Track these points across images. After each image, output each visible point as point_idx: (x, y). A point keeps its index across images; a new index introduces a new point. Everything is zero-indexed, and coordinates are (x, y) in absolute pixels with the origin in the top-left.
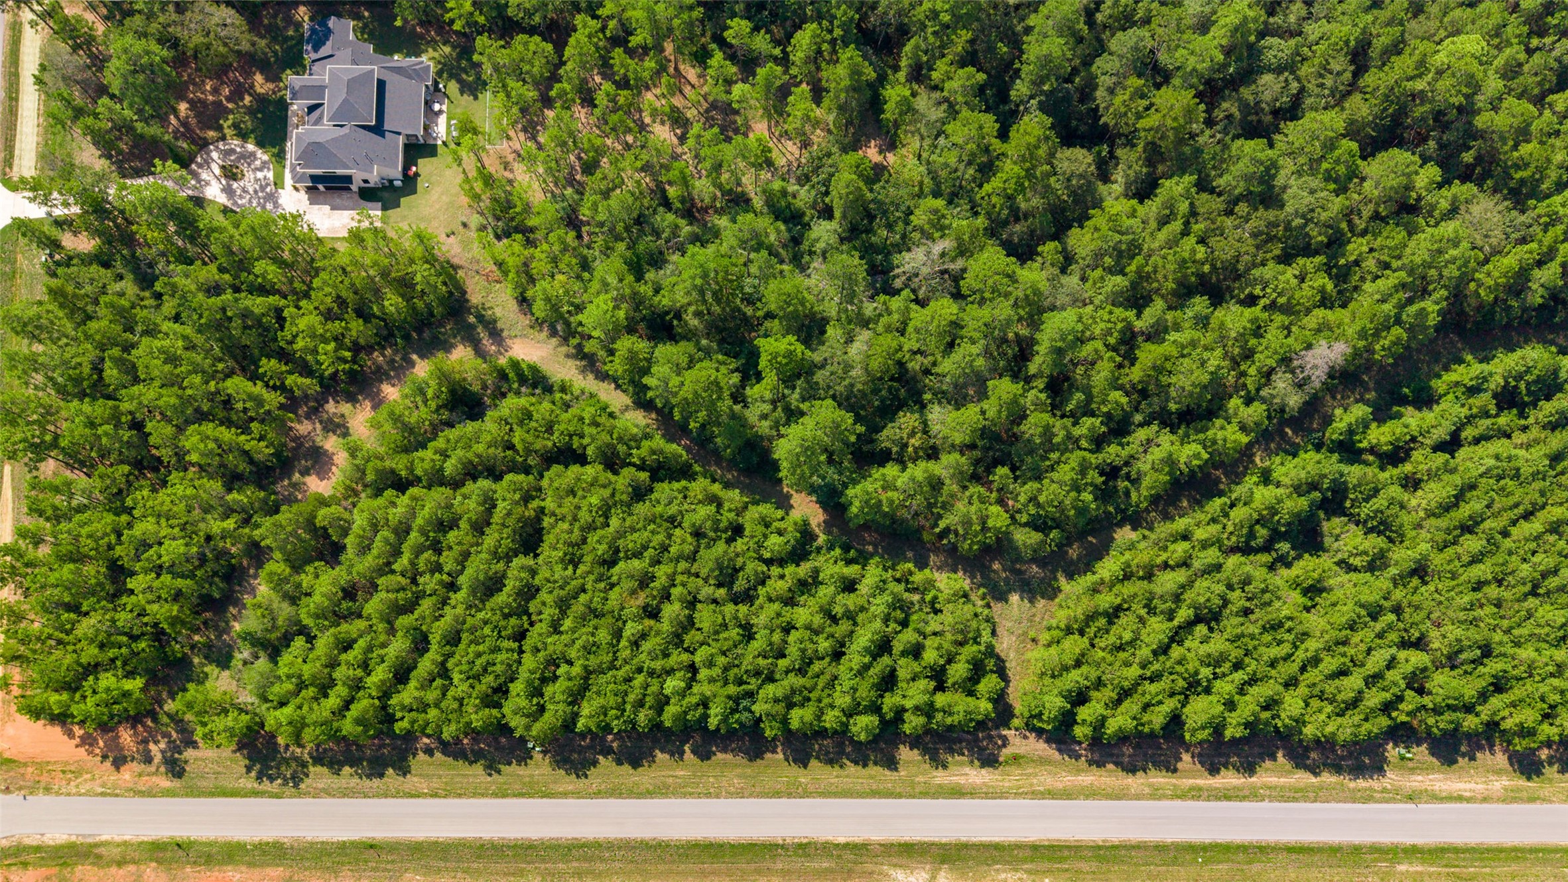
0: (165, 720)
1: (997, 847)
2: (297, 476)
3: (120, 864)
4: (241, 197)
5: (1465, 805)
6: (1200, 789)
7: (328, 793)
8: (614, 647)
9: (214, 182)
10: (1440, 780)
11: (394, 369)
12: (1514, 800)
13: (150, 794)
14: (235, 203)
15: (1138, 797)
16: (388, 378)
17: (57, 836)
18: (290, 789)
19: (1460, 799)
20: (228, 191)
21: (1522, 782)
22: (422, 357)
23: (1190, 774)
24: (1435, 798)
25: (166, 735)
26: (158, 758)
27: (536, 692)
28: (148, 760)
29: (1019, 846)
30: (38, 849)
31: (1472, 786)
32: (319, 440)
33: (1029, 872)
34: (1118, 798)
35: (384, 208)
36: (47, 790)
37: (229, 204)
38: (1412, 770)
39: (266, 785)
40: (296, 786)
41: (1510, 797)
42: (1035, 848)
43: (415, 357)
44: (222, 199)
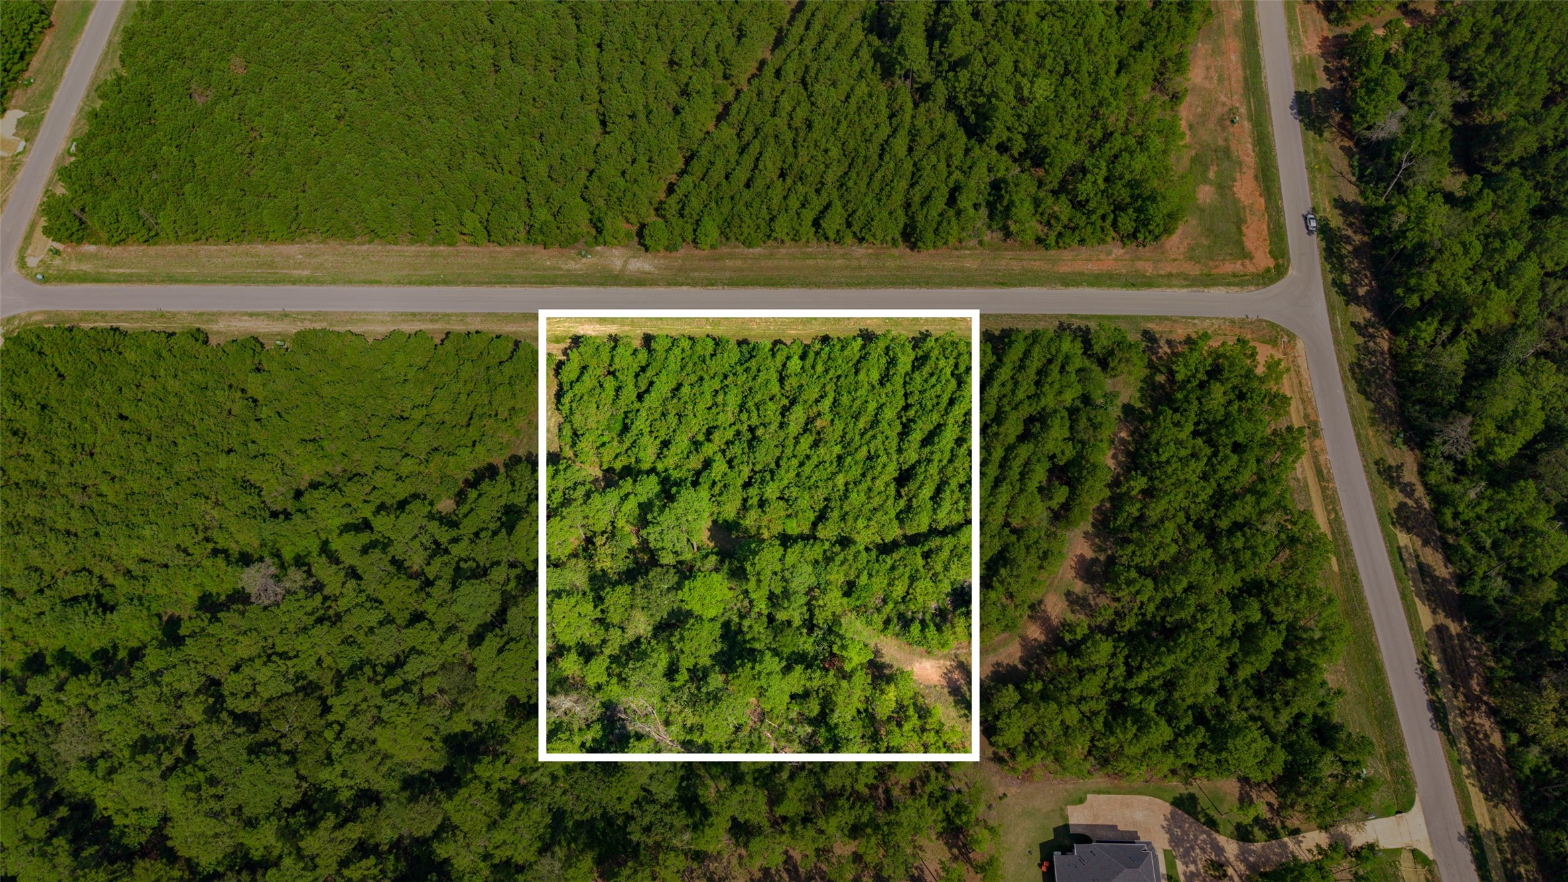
0: (1163, 369)
1: (579, 284)
2: (1102, 558)
3: (1170, 275)
4: (1204, 841)
5: (249, 310)
6: (432, 321)
7: (1037, 318)
8: (838, 392)
9: (1232, 859)
10: (261, 327)
11: (1037, 656)
12: (213, 314)
13: (1161, 319)
14: (1209, 835)
15: (476, 315)
16: (1040, 647)
17: (1218, 292)
18: (1066, 321)
19: (251, 315)
20: (1219, 850)
21: (203, 327)
22: (1015, 667)
23: (434, 331)
24: (269, 316)
25: (1160, 358)
26: (1162, 343)
27: (892, 362)
28: (1169, 343)
29: (564, 284)
30: (1228, 284)
31: (240, 324)
32: (1089, 589)
33: (560, 269)
34: (490, 314)
35: (1066, 827)
36: (1232, 321)
37: (1215, 835)
38: (279, 334)
39: (1083, 324)
40: (1061, 324)
41: (215, 316)
42: (554, 283)
43: (1020, 666)
44: (1222, 840)
